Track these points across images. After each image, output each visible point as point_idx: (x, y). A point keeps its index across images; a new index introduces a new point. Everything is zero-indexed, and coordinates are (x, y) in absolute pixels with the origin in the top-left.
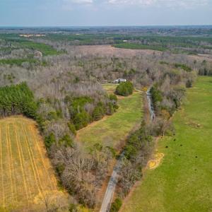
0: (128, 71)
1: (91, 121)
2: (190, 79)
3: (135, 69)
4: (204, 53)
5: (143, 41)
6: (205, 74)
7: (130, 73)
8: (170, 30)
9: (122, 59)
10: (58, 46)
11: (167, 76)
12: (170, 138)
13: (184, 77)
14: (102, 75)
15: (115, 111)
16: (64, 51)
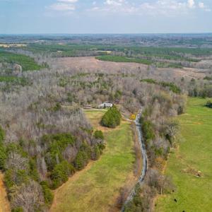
0: (114, 93)
1: (72, 172)
2: (181, 104)
3: (121, 91)
4: (189, 67)
5: (127, 53)
6: (196, 96)
7: (116, 96)
8: (153, 39)
9: (107, 75)
10: (39, 59)
11: (157, 100)
12: (169, 197)
13: (174, 103)
14: (85, 99)
15: (101, 153)
16: (46, 65)
